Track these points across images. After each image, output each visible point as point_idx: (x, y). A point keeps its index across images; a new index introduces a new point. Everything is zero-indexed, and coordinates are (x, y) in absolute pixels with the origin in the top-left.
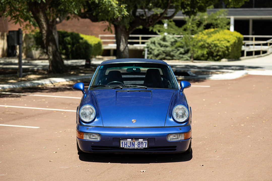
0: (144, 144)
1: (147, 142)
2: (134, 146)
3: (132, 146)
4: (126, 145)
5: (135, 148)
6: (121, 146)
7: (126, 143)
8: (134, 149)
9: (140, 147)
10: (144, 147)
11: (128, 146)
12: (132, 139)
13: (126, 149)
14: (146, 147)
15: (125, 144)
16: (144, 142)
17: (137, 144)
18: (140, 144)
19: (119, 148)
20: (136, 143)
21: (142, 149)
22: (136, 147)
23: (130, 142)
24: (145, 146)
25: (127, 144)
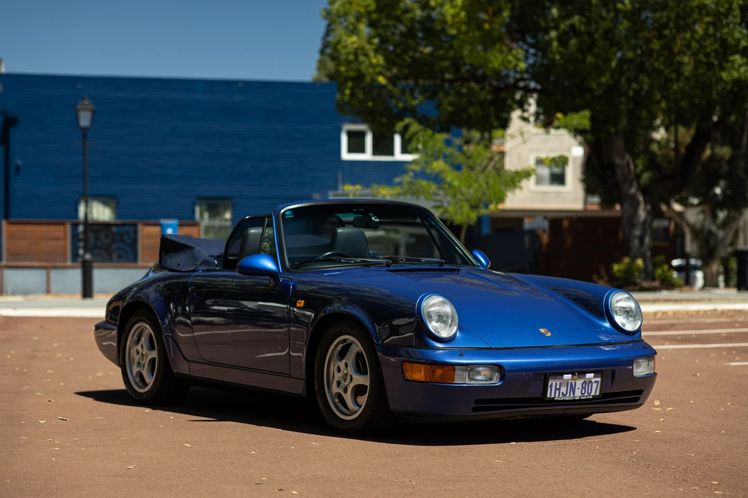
0: (595, 385)
1: (599, 379)
2: (574, 394)
3: (570, 394)
4: (557, 392)
5: (576, 398)
6: (548, 396)
7: (558, 387)
8: (574, 402)
9: (586, 394)
10: (593, 394)
11: (563, 392)
12: (573, 374)
13: (557, 401)
14: (597, 394)
15: (556, 389)
16: (595, 382)
17: (581, 388)
18: (585, 388)
19: (543, 400)
20: (579, 383)
21: (590, 399)
22: (578, 394)
23: (568, 383)
24: (596, 392)
25: (559, 389)
